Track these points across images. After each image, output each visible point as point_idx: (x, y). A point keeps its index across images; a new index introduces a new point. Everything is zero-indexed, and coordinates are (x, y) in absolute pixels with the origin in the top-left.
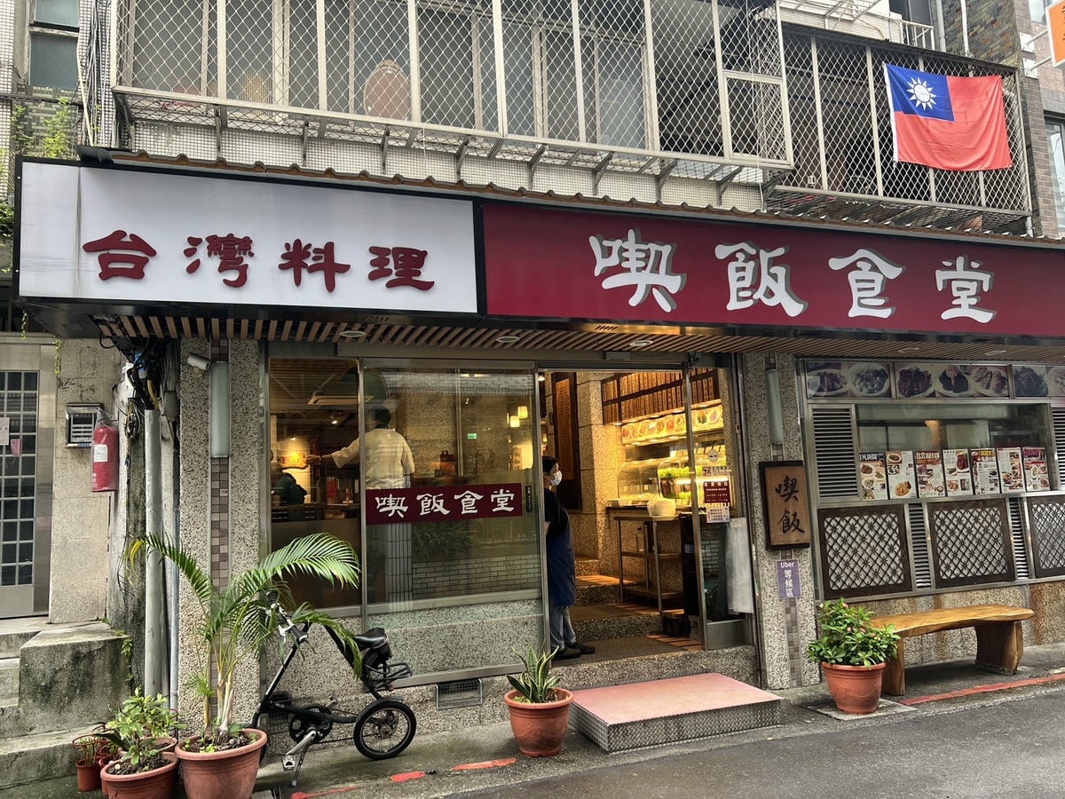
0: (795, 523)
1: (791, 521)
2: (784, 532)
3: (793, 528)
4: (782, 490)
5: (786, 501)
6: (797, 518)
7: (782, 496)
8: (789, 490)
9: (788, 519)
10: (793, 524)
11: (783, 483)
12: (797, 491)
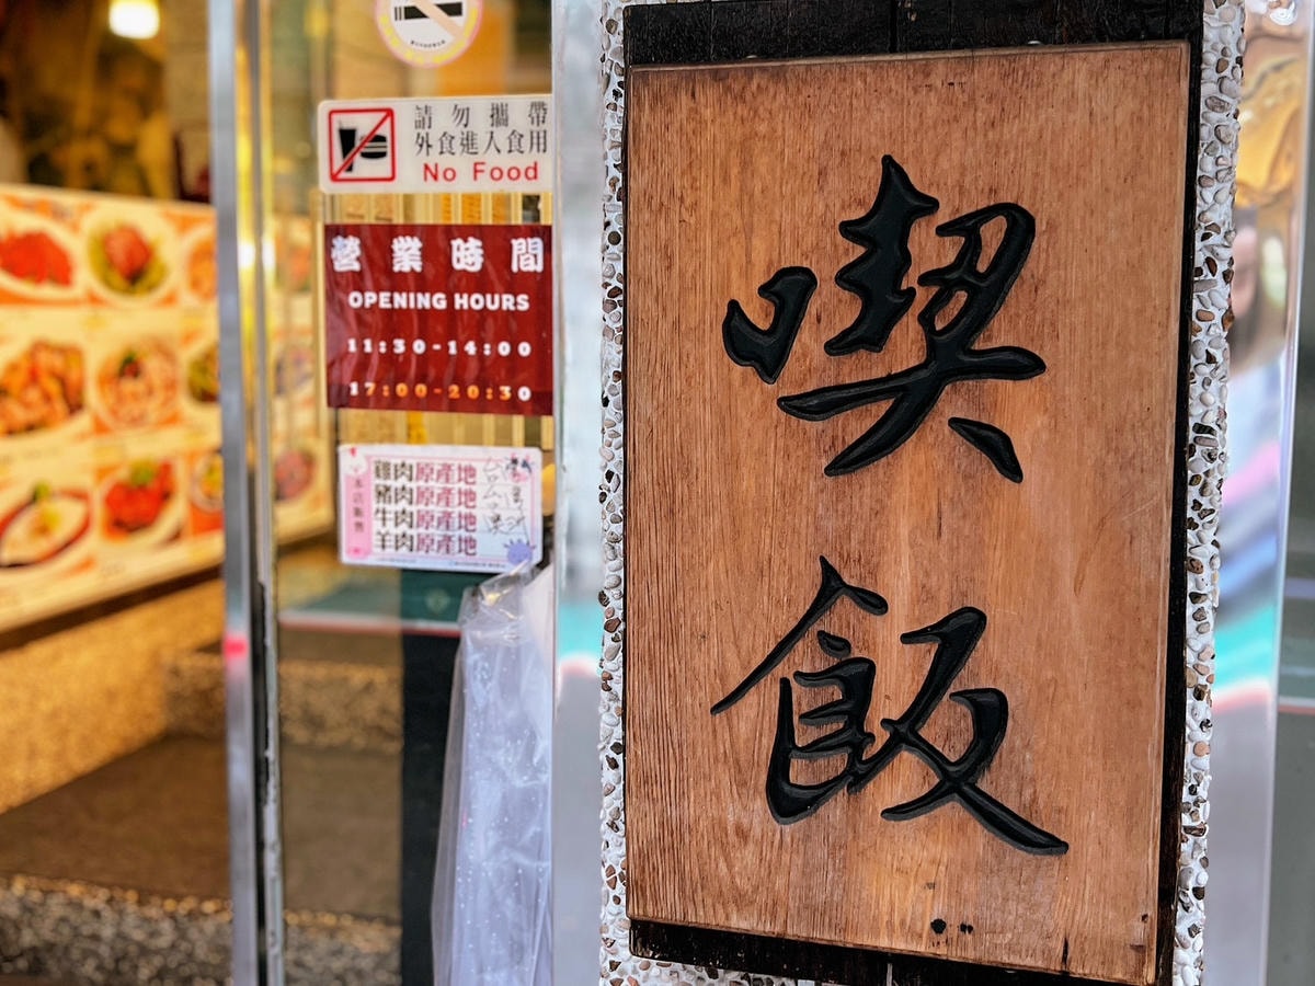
0: (949, 728)
1: (892, 695)
2: (787, 802)
3: (906, 777)
4: (809, 342)
5: (847, 462)
6: (977, 672)
7: (807, 406)
8: (905, 348)
9: (858, 680)
10: (905, 732)
11: (830, 256)
12: (1023, 365)
